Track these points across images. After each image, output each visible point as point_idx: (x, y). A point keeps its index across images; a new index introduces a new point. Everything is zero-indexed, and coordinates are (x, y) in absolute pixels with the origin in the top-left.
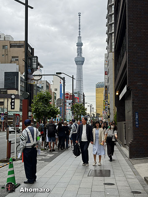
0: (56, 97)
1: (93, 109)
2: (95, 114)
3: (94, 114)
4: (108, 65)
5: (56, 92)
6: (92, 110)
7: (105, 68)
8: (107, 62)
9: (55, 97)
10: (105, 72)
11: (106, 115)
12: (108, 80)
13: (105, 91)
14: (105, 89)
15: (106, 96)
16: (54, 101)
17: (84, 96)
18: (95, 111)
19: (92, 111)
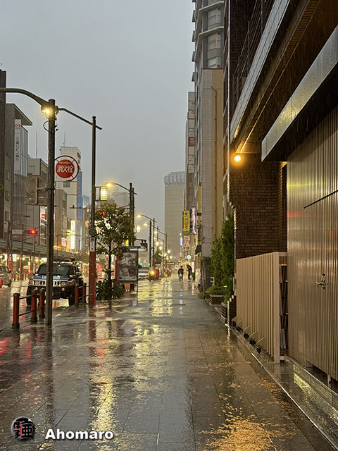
0: (66, 202)
7: (188, 128)
8: (193, 112)
10: (189, 138)
11: (188, 248)
12: (196, 160)
13: (188, 189)
14: (187, 185)
15: (189, 202)
17: (132, 191)
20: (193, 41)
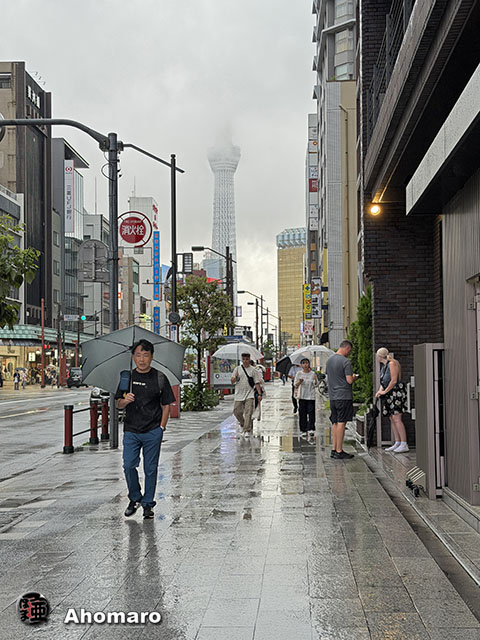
0: (138, 274)
1: (265, 317)
2: (273, 332)
3: (270, 332)
4: (320, 153)
5: (137, 257)
6: (265, 320)
7: (309, 166)
8: (315, 144)
9: (136, 275)
10: (310, 180)
11: (311, 337)
12: (320, 211)
13: (311, 252)
14: (309, 248)
15: (311, 272)
16: (130, 289)
18: (274, 322)
19: (262, 323)
20: (314, 41)
